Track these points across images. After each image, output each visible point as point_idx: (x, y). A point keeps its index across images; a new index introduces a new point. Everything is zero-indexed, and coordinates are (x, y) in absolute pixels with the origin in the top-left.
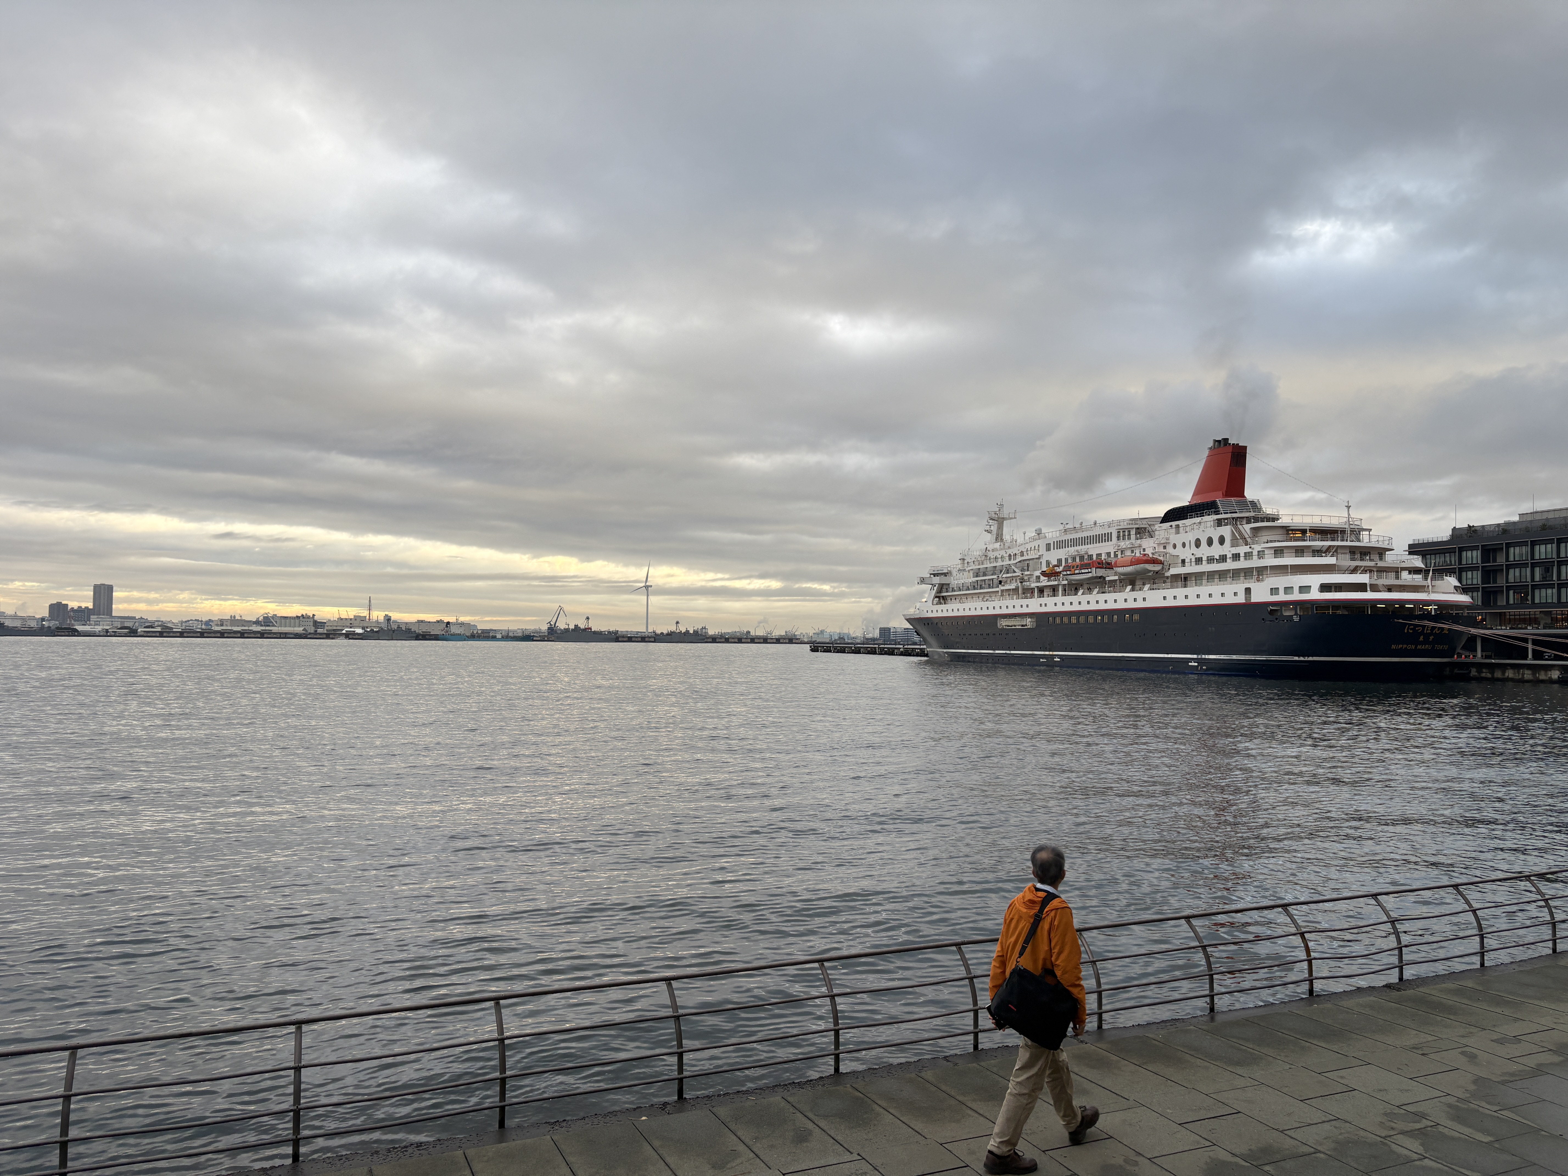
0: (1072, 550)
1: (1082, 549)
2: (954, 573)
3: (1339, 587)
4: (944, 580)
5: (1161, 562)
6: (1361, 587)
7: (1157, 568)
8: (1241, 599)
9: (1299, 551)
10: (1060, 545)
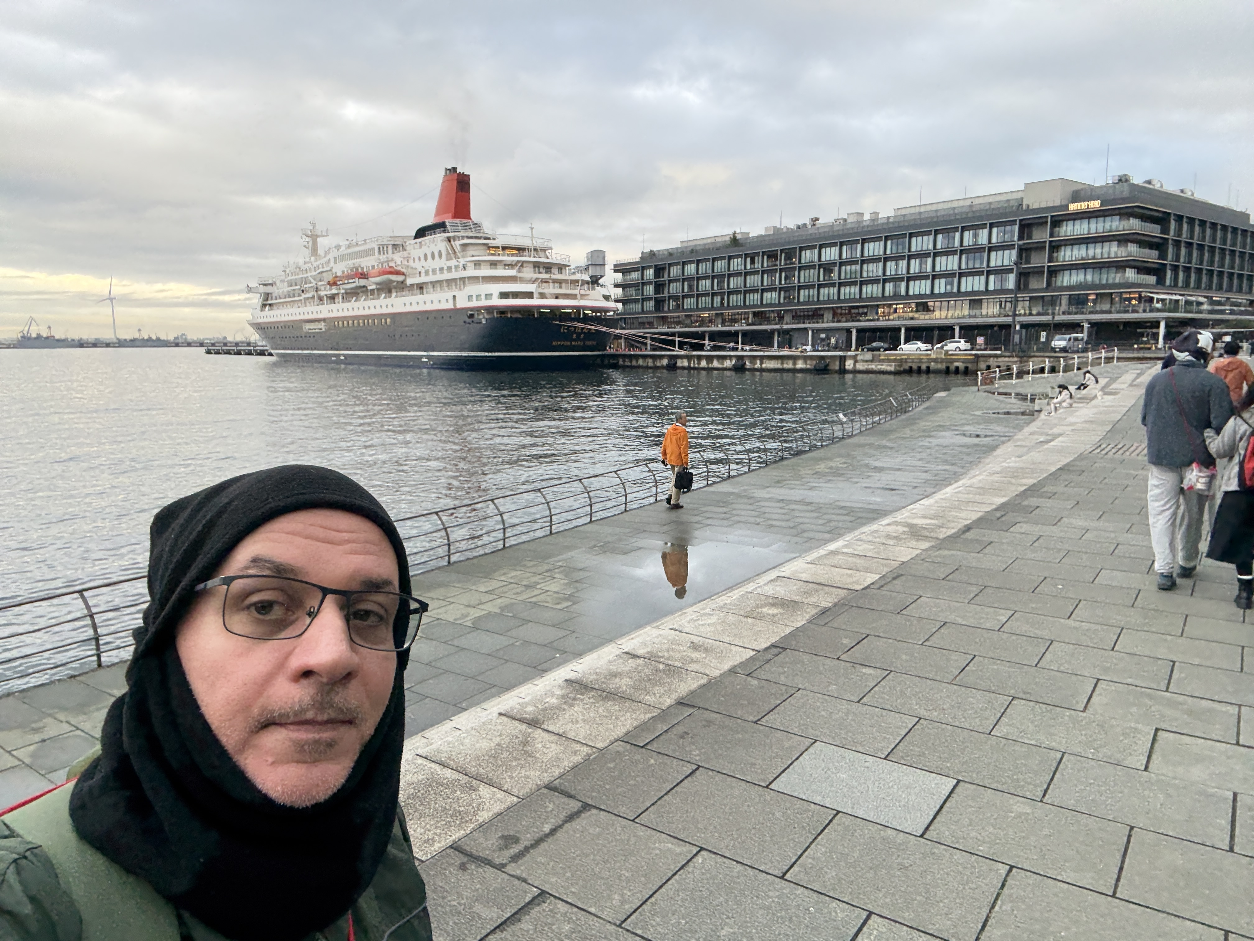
0: (350, 263)
1: (357, 261)
2: (278, 283)
3: (516, 295)
4: (269, 289)
5: (403, 274)
6: (530, 295)
7: (400, 278)
8: (450, 306)
9: (493, 264)
10: (343, 258)
